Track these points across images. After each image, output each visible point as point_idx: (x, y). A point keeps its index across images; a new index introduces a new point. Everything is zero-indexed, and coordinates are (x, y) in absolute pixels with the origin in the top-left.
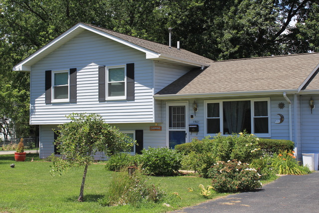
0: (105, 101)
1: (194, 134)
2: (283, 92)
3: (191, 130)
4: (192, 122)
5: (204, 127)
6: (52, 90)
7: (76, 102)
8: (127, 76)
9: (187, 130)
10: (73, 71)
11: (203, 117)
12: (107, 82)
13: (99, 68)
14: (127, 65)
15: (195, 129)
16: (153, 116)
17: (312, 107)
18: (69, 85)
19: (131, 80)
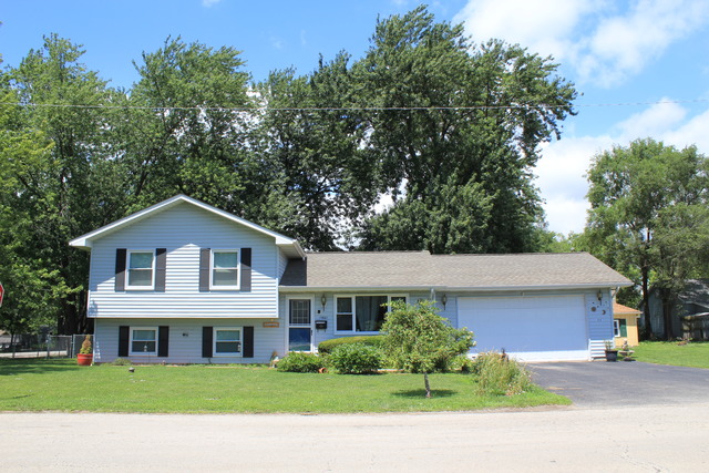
0: (208, 291)
1: (321, 331)
2: (431, 288)
3: (318, 327)
4: (318, 317)
5: (333, 323)
6: (127, 273)
7: (164, 291)
8: (242, 262)
9: (312, 326)
10: (161, 252)
11: (332, 313)
12: (212, 268)
13: (201, 251)
14: (242, 249)
15: (322, 326)
16: (277, 310)
17: (444, 304)
18: (153, 268)
19: (247, 267)
